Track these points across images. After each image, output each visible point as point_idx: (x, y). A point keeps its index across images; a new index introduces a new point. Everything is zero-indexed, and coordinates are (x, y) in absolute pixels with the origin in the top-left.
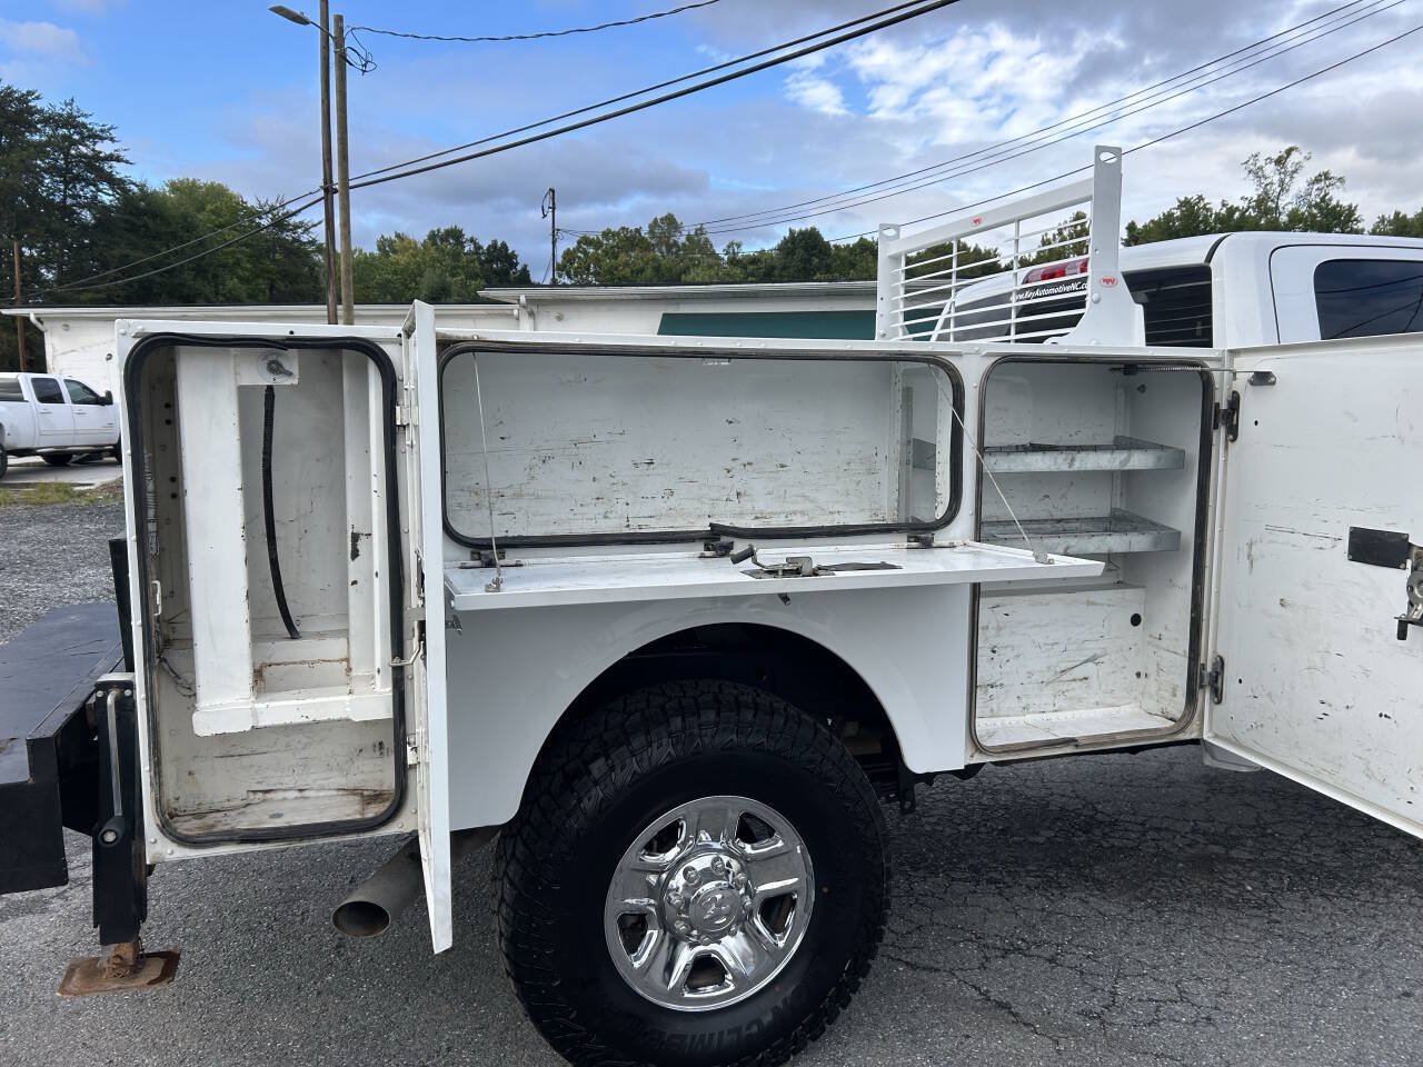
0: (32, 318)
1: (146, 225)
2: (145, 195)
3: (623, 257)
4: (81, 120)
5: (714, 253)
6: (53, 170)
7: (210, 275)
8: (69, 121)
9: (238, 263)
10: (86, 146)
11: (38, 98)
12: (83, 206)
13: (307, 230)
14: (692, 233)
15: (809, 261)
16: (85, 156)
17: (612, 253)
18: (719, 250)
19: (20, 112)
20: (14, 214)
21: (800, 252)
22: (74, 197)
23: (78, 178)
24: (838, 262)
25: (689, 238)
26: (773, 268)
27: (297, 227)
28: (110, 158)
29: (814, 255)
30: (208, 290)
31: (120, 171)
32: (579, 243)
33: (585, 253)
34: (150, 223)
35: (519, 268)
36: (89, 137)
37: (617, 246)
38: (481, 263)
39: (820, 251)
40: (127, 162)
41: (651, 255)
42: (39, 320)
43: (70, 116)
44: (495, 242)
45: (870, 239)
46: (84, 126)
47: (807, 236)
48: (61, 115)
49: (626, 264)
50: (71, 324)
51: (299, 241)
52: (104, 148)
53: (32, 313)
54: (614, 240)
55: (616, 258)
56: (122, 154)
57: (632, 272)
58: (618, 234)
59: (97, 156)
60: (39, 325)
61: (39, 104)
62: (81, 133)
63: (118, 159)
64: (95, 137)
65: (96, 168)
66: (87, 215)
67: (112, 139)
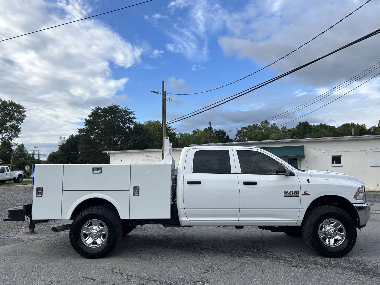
0: (108, 153)
1: (139, 131)
2: (140, 125)
3: (253, 132)
4: (128, 111)
5: (279, 129)
6: (122, 121)
7: (152, 141)
8: (125, 111)
9: (158, 138)
10: (128, 116)
11: (120, 107)
12: (127, 128)
13: (173, 130)
14: (272, 125)
15: (305, 130)
16: (128, 118)
17: (250, 131)
18: (280, 128)
19: (116, 110)
20: (113, 131)
21: (302, 128)
22: (125, 126)
23: (126, 123)
24: (314, 130)
25: (271, 126)
26: (295, 133)
27: (171, 130)
28: (133, 118)
29: (307, 129)
30: (151, 145)
31: (134, 120)
32: (242, 129)
33: (244, 131)
34: (140, 131)
35: (226, 136)
36: (129, 114)
37: (252, 129)
38: (217, 135)
39: (309, 128)
40: (136, 119)
41: (260, 131)
42: (109, 153)
43: (126, 110)
44: (220, 130)
45: (323, 124)
46: (128, 112)
47: (304, 124)
48: (124, 110)
49: (254, 134)
50: (115, 154)
51: (171, 133)
52: (132, 116)
53: (108, 152)
54: (251, 128)
55: (251, 132)
56: (135, 117)
57: (255, 135)
58: (252, 126)
59: (130, 118)
60: (109, 155)
61: (120, 108)
62: (127, 113)
63: (134, 118)
64: (130, 114)
65: (130, 120)
66: (127, 130)
67: (133, 114)
